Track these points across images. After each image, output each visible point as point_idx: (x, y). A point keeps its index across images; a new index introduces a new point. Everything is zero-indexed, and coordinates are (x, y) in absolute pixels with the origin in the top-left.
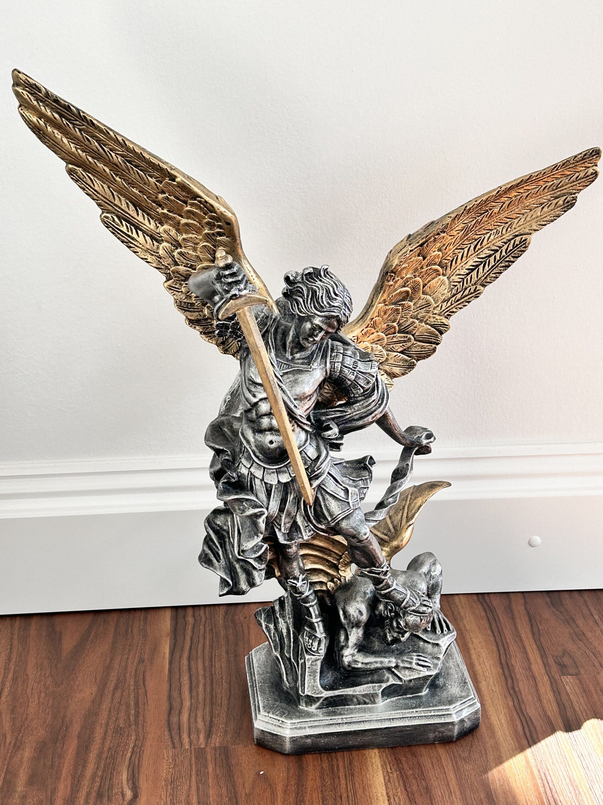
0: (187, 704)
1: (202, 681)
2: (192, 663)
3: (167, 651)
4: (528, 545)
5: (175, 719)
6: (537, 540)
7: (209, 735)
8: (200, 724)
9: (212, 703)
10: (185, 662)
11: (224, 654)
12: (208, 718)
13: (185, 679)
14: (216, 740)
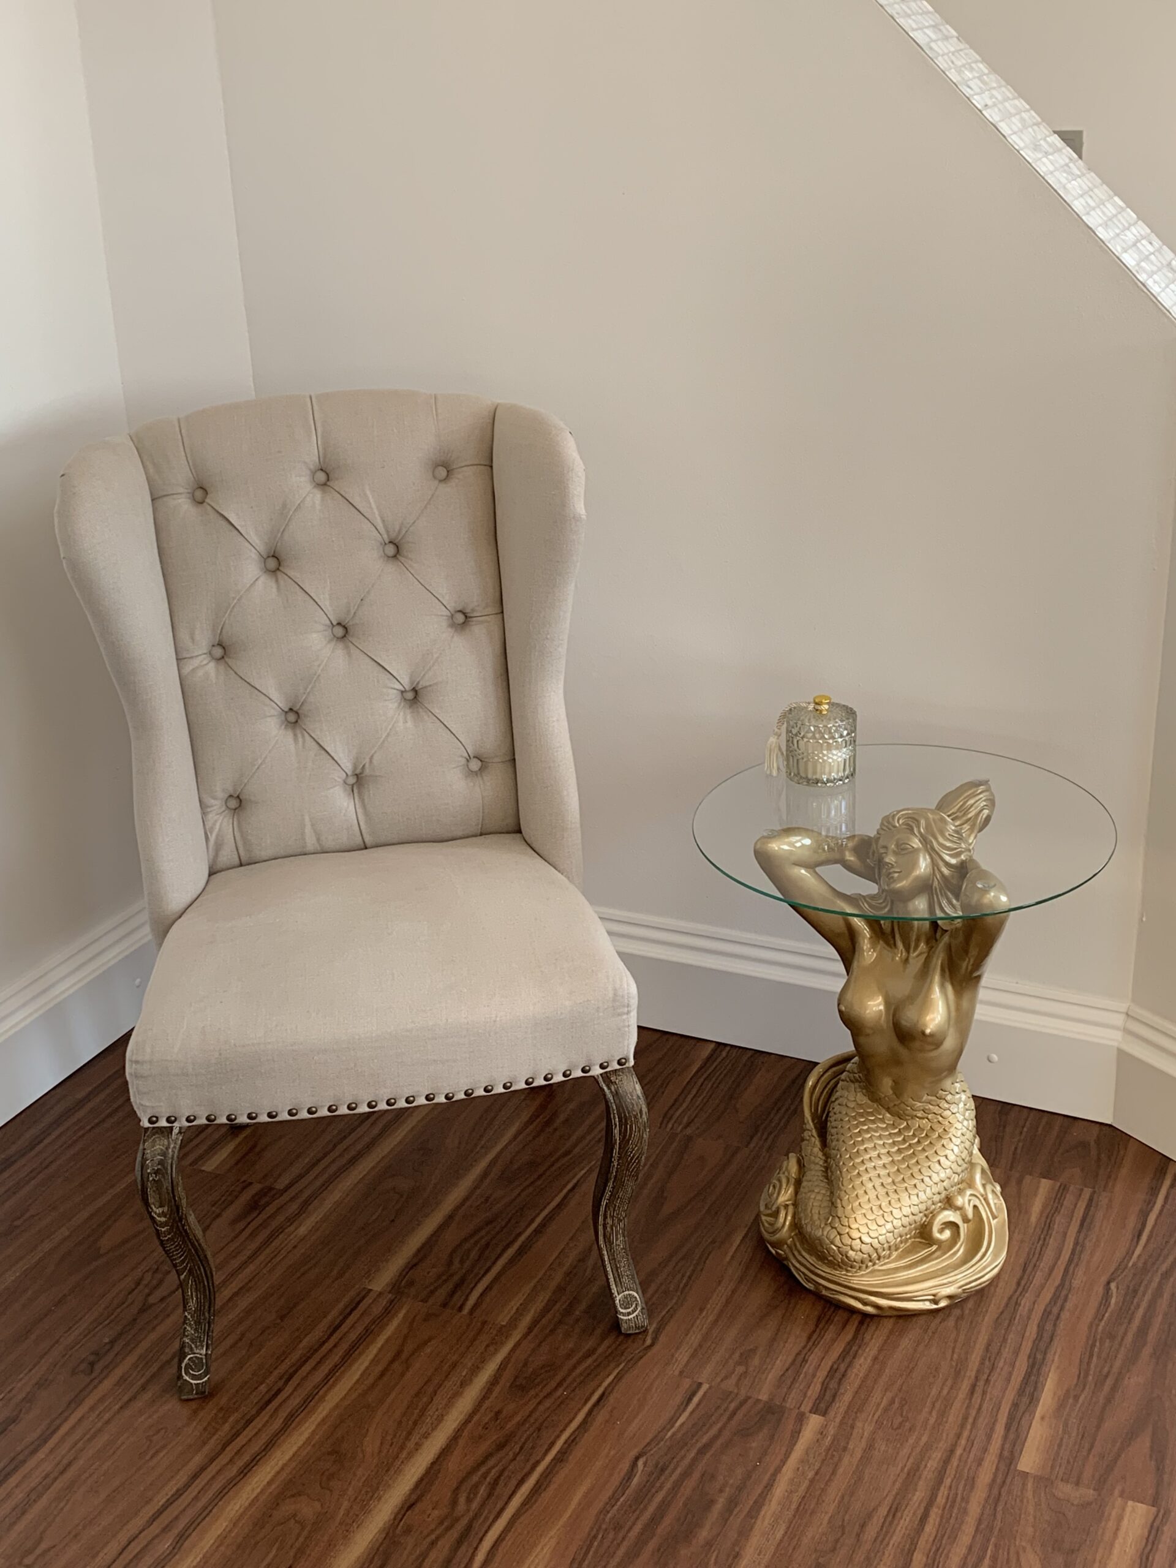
0: (685, 1105)
1: (704, 1094)
2: (706, 1082)
3: (694, 1071)
4: (986, 1060)
5: (671, 1112)
6: (995, 1057)
7: (685, 1127)
8: (685, 1120)
9: (701, 1109)
10: (702, 1080)
11: (730, 1082)
12: (692, 1117)
13: (694, 1091)
14: (689, 1131)
